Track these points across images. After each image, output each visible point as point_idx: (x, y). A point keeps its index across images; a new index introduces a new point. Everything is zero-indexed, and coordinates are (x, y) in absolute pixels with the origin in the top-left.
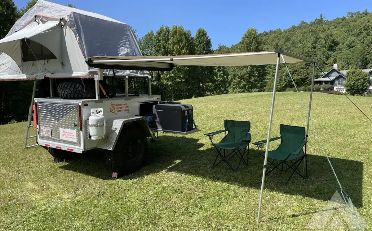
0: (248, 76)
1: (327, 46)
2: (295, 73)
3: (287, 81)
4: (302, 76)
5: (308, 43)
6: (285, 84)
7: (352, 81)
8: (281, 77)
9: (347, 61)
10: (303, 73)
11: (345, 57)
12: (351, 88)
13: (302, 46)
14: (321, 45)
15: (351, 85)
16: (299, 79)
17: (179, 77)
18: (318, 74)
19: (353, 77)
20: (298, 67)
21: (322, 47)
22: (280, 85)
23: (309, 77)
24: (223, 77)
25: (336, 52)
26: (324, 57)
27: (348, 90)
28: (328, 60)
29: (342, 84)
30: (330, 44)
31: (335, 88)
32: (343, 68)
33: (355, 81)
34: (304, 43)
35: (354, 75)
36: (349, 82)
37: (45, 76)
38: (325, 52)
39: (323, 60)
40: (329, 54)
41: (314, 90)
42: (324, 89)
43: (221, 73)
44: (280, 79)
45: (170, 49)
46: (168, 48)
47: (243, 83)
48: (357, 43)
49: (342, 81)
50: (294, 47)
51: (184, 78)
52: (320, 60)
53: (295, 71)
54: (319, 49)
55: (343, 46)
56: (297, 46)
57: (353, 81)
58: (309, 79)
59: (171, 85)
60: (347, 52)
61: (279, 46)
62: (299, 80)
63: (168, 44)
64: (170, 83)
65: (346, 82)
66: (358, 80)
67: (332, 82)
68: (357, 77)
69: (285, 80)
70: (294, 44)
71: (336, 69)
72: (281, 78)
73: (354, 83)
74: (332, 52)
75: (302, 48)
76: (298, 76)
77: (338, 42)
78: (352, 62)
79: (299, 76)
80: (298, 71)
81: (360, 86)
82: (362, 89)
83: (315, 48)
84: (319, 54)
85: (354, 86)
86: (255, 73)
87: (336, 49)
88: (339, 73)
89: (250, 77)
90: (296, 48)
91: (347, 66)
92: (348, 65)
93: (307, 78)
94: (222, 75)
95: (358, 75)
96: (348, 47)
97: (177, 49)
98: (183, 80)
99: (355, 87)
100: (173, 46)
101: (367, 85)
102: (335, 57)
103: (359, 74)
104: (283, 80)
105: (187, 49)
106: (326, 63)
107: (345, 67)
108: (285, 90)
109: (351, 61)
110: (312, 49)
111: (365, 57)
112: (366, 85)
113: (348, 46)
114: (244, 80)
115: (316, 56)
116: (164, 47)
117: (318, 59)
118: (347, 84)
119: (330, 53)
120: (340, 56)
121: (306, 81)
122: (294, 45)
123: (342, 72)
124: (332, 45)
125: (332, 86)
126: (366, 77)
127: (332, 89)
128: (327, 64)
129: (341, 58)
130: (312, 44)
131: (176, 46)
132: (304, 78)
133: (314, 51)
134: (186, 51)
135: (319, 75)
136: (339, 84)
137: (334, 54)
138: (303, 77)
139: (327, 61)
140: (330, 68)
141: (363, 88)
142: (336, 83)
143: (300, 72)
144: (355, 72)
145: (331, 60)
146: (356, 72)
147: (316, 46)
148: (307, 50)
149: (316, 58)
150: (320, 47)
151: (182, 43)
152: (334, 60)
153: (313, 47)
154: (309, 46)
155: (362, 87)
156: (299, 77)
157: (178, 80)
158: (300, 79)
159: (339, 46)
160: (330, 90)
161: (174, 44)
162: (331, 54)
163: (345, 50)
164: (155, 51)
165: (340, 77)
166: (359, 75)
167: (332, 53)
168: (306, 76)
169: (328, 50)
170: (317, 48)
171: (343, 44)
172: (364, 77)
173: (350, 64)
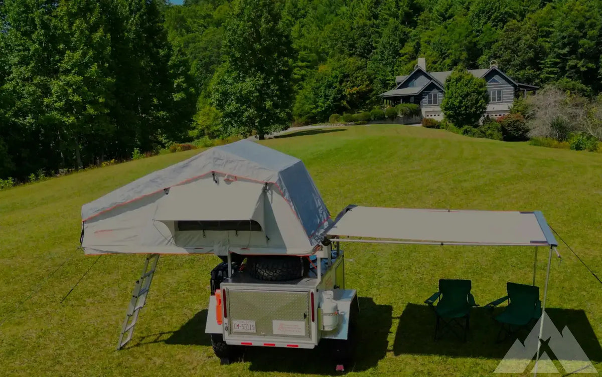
0: (257, 96)
1: (401, 14)
2: (346, 79)
3: (331, 98)
4: (360, 87)
5: (361, 5)
6: (326, 105)
7: (456, 98)
8: (318, 88)
9: (442, 49)
10: (361, 80)
11: (436, 39)
12: (455, 111)
13: (349, 12)
14: (388, 12)
15: (454, 105)
16: (354, 94)
17: (94, 103)
18: (387, 78)
19: (458, 89)
20: (351, 67)
21: (390, 16)
22: (317, 107)
23: (375, 88)
24: (185, 91)
25: (418, 29)
26: (396, 40)
27: (449, 117)
28: (403, 46)
29: (435, 102)
30: (407, 9)
31: (424, 110)
32: (435, 66)
33: (461, 96)
34: (354, 6)
35: (459, 84)
36: (451, 100)
37: (229, 251)
38: (396, 28)
39: (395, 47)
40: (405, 32)
41: (386, 117)
42: (404, 114)
43: (181, 80)
44: (315, 95)
45: (63, 31)
46: (56, 28)
47: (246, 114)
48: (456, 9)
49: (435, 96)
50: (332, 13)
51: (105, 105)
52: (388, 46)
53: (346, 76)
54: (385, 19)
55: (431, 15)
56: (339, 12)
57: (458, 97)
58: (374, 92)
59: (72, 125)
60: (439, 29)
61: (299, 10)
62: (355, 96)
63: (56, 17)
64: (70, 120)
65: (446, 100)
66: (468, 95)
67: (418, 98)
68: (466, 89)
69: (326, 96)
70: (331, 6)
71: (424, 69)
72: (316, 91)
73: (461, 102)
74: (410, 28)
75: (350, 18)
76: (353, 86)
77: (420, 6)
78: (450, 51)
79: (355, 88)
80: (352, 75)
81: (471, 108)
82: (475, 112)
83: (376, 17)
84: (386, 31)
85: (460, 107)
86: (272, 87)
87: (419, 21)
88: (430, 78)
89: (261, 99)
90: (337, 15)
91: (442, 62)
92: (444, 59)
93: (371, 90)
94: (184, 85)
95: (466, 85)
96: (440, 17)
97: (82, 32)
98: (106, 111)
99: (462, 109)
100: (71, 24)
101: (483, 105)
102: (418, 40)
103: (469, 82)
104: (321, 96)
105: (106, 32)
106: (400, 52)
107: (439, 63)
108: (328, 120)
109: (448, 50)
110: (370, 19)
111: (475, 40)
112: (480, 106)
113: (442, 15)
114: (249, 107)
115: (380, 37)
116: (45, 26)
117: (383, 44)
118: (448, 104)
119: (407, 30)
120: (426, 38)
121: (369, 98)
122: (333, 7)
123: (433, 74)
124: (411, 11)
125: (417, 106)
126: (481, 89)
127: (418, 112)
128: (403, 56)
129: (428, 43)
130: (370, 8)
131: (78, 22)
132: (365, 91)
133: (374, 24)
134: (105, 36)
135: (388, 80)
136: (430, 102)
137: (414, 32)
138: (363, 88)
139: (401, 49)
140: (409, 66)
141: (477, 111)
142: (425, 100)
143: (356, 78)
144: (460, 79)
145: (409, 48)
146: (463, 77)
147: (378, 14)
148: (361, 22)
149: (380, 40)
150: (386, 16)
151: (91, 14)
152: (414, 46)
153: (371, 14)
154: (364, 11)
155: (474, 109)
156: (355, 90)
157: (91, 110)
158: (358, 92)
159: (423, 16)
160: (413, 116)
161: (72, 16)
162: (409, 33)
163: (435, 23)
164: (19, 35)
165: (431, 87)
166: (469, 85)
167: (411, 31)
168: (367, 86)
169: (403, 23)
170: (380, 17)
171: (430, 10)
172: (476, 89)
173: (447, 56)
